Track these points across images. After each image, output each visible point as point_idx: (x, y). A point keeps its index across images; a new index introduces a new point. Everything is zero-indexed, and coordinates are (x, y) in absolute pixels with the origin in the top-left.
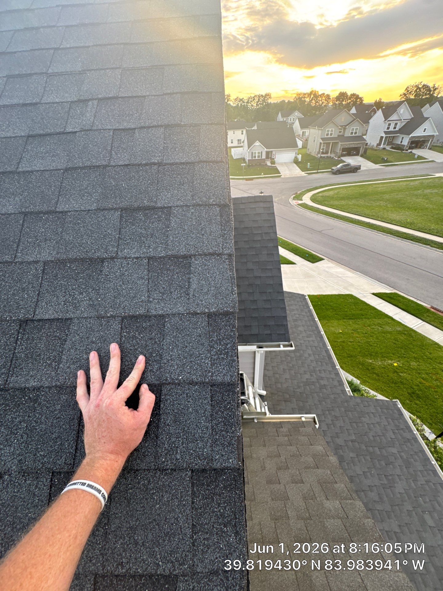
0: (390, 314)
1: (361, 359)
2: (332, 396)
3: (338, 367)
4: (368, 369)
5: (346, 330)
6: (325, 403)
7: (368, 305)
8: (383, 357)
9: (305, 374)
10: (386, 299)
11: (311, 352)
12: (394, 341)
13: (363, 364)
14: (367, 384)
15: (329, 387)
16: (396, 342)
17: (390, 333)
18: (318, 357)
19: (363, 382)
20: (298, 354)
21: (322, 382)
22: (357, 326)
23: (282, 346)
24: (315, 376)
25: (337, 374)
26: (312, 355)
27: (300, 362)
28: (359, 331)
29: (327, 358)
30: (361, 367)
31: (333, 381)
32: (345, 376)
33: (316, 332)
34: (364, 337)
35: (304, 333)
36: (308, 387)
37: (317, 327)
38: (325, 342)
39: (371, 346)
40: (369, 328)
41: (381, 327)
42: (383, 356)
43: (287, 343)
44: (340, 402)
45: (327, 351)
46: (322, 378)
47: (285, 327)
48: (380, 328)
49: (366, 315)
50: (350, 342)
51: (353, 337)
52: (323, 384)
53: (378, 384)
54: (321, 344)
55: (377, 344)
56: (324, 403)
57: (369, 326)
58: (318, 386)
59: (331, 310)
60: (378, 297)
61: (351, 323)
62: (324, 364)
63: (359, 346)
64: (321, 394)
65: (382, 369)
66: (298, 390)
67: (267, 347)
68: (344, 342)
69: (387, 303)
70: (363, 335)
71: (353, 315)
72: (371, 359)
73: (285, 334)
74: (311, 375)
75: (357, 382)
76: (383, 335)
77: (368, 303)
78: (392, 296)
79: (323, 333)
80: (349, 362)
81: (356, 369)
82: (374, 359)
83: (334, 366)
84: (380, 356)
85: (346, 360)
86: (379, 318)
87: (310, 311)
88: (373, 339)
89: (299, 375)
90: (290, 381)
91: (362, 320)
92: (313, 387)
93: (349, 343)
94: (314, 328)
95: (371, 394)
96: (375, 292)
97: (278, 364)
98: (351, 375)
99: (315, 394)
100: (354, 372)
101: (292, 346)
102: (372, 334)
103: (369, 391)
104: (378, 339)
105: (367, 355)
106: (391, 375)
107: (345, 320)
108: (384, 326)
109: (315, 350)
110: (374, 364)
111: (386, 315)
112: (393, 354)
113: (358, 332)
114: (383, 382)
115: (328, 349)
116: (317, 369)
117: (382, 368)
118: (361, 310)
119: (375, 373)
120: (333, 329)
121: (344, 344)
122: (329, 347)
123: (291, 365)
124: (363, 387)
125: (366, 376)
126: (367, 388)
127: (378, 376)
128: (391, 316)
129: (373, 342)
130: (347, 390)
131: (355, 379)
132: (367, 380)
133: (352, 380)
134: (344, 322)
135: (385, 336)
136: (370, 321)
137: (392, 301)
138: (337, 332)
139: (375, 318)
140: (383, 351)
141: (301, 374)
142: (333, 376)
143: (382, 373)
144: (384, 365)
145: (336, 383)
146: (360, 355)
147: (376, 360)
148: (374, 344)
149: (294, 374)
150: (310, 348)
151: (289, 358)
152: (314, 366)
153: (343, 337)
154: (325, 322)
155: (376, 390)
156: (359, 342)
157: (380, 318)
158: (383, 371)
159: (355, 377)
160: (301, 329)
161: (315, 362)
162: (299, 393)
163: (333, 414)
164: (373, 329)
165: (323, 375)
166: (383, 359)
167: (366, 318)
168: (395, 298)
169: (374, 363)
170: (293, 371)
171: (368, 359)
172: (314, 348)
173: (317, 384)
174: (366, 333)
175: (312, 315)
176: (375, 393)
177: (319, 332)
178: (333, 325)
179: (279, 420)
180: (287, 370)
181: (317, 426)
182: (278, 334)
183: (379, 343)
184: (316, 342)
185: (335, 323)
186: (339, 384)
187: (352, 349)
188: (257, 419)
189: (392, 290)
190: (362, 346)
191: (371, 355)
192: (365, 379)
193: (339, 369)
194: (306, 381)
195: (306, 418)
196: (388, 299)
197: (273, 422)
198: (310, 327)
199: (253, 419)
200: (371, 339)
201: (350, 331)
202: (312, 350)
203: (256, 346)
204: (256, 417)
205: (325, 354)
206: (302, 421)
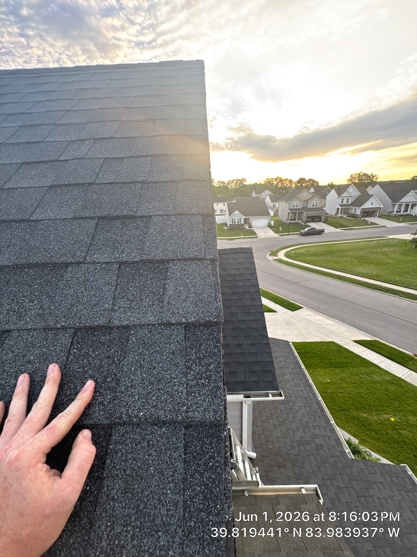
0: (376, 362)
1: (355, 413)
2: (331, 460)
3: (333, 422)
4: (364, 425)
5: (334, 380)
6: (325, 468)
7: (352, 353)
8: (377, 410)
9: (298, 430)
10: (369, 347)
11: (301, 404)
12: (386, 392)
13: (358, 420)
14: (367, 443)
15: (326, 447)
16: (388, 393)
17: (380, 383)
18: (309, 410)
19: (362, 442)
20: (288, 407)
21: (319, 442)
22: (344, 375)
23: (270, 395)
24: (309, 433)
25: (333, 431)
26: (303, 407)
27: (291, 416)
28: (347, 380)
29: (319, 410)
30: (356, 422)
31: (329, 439)
32: (343, 435)
33: (304, 381)
34: (354, 387)
35: (292, 381)
36: (303, 448)
37: (305, 376)
38: (315, 393)
39: (363, 397)
40: (357, 377)
41: (369, 376)
42: (377, 409)
43: (276, 391)
44: (341, 468)
45: (318, 403)
46: (317, 436)
47: (272, 373)
48: (368, 378)
49: (352, 363)
50: (340, 393)
51: (342, 388)
52: (319, 443)
53: (378, 444)
54: (311, 395)
55: (369, 395)
56: (323, 469)
57: (357, 375)
58: (314, 446)
59: (316, 358)
60: (360, 344)
61: (338, 372)
62: (317, 418)
63: (350, 397)
64: (318, 457)
65: (379, 425)
66: (292, 452)
67: (255, 396)
68: (333, 393)
69: (369, 350)
70: (352, 385)
71: (339, 363)
72: (365, 413)
73: (272, 381)
74: (305, 433)
75: (355, 441)
76: (373, 385)
77: (351, 350)
78: (374, 344)
79: (311, 382)
80: (342, 417)
81: (351, 425)
82: (369, 413)
83: (328, 421)
84: (374, 409)
85: (339, 414)
86: (365, 367)
87: (295, 358)
88: (363, 390)
89: (291, 432)
90: (282, 439)
91: (349, 369)
92: (308, 447)
93: (340, 395)
94: (302, 376)
95: (373, 457)
96: (357, 339)
97: (268, 418)
99: (312, 457)
100: (350, 429)
101: (281, 396)
102: (361, 384)
103: (370, 453)
104: (368, 390)
105: (360, 409)
106: (390, 432)
107: (331, 369)
108: (371, 375)
109: (305, 401)
110: (369, 419)
111: (372, 363)
112: (388, 407)
113: (347, 382)
114: (384, 442)
115: (319, 400)
116: (311, 425)
117: (380, 424)
118: (345, 358)
119: (373, 430)
120: (320, 378)
121: (333, 395)
122: (320, 398)
123: (281, 420)
124: (363, 448)
125: (364, 434)
126: (367, 449)
127: (377, 434)
128: (377, 364)
129: (364, 393)
130: (347, 451)
131: (352, 438)
132: (366, 439)
133: (349, 439)
134: (331, 371)
135: (375, 386)
136: (357, 370)
137: (374, 348)
138: (325, 381)
139: (362, 367)
140: (376, 403)
141: (293, 431)
142: (329, 433)
143: (381, 430)
144: (381, 420)
145: (333, 443)
146: (353, 408)
147: (371, 415)
148: (365, 395)
149: (286, 431)
150: (299, 399)
151: (278, 410)
152: (306, 421)
153: (332, 387)
154: (311, 371)
155: (378, 452)
156: (349, 393)
157: (366, 367)
158: (381, 428)
159: (352, 435)
160: (288, 377)
161: (307, 416)
162: (293, 456)
164: (361, 378)
165: (317, 432)
166: (378, 413)
167: (352, 366)
168: (377, 345)
169: (369, 417)
170: (284, 428)
171: (361, 413)
172: (304, 399)
173: (313, 443)
174: (355, 383)
175: (298, 363)
176: (378, 456)
177: (307, 381)
178: (320, 374)
179: (274, 494)
180: (278, 426)
181: (321, 501)
182: (265, 381)
183: (370, 394)
184: (305, 392)
185: (321, 372)
186: (337, 444)
187: (343, 401)
188: (249, 491)
189: (372, 338)
190: (353, 397)
191: (365, 408)
192: (362, 437)
193: (334, 424)
194: (299, 439)
195: (306, 490)
196: (371, 347)
197: (267, 496)
198: (297, 376)
199: (243, 491)
200: (361, 390)
201: (338, 381)
202: (302, 401)
203: (242, 395)
204: (248, 488)
205: (317, 407)
206: (302, 494)
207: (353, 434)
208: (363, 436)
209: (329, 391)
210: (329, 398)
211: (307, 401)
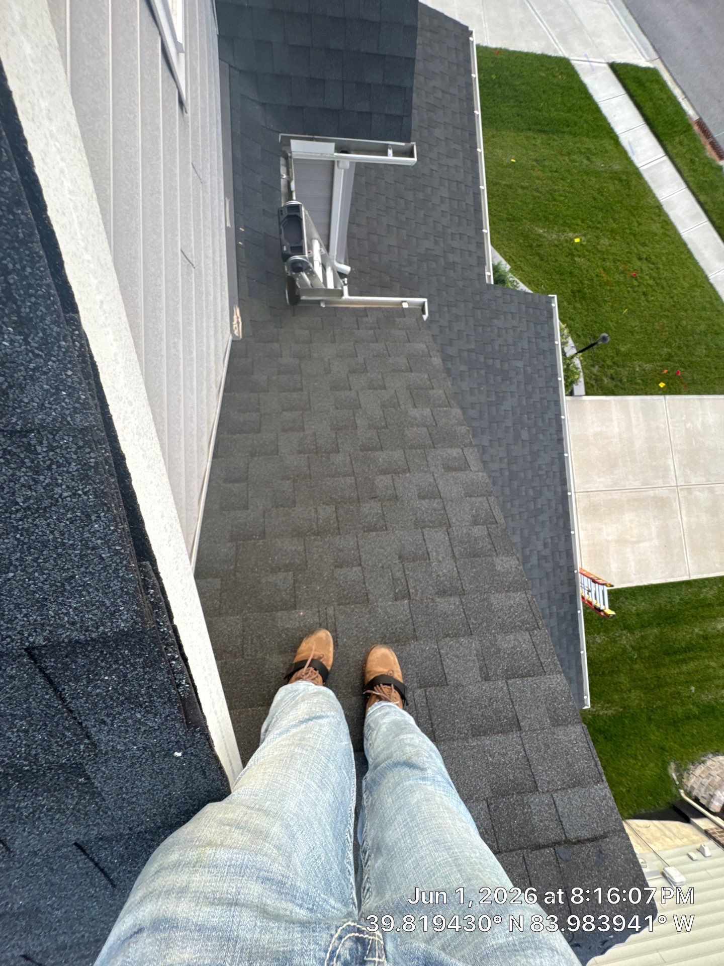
1: (527, 225)
2: (460, 284)
3: (487, 231)
4: (531, 246)
5: (524, 161)
6: (447, 293)
8: (565, 224)
9: (426, 239)
10: (630, 86)
11: (446, 194)
12: (596, 195)
13: (526, 237)
14: (520, 272)
15: (460, 266)
16: (598, 197)
17: (598, 175)
18: (456, 207)
19: (515, 269)
20: (421, 196)
21: (451, 258)
23: (390, 152)
24: (442, 245)
25: (481, 245)
26: (448, 200)
27: (421, 213)
28: (546, 163)
29: (472, 209)
30: (521, 241)
31: (470, 256)
32: (493, 256)
33: (467, 146)
34: (550, 179)
35: (443, 143)
36: (425, 265)
37: (473, 134)
38: (478, 175)
39: (555, 200)
41: (588, 159)
42: (565, 222)
43: (403, 144)
44: (470, 294)
45: (477, 194)
46: (453, 250)
47: (405, 92)
48: (585, 162)
49: (576, 124)
50: (522, 187)
51: (530, 177)
52: (451, 261)
53: (535, 274)
54: (470, 178)
55: (566, 197)
56: (444, 293)
58: (443, 264)
59: (512, 102)
60: (619, 77)
61: (539, 142)
62: (465, 221)
63: (535, 198)
64: (444, 279)
65: (553, 247)
66: (407, 269)
67: (358, 151)
68: (511, 186)
70: (550, 174)
71: (551, 121)
72: (543, 228)
73: (401, 118)
74: (436, 243)
75: (506, 267)
76: (585, 178)
77: (591, 90)
79: (481, 150)
80: (503, 230)
81: (512, 245)
82: (549, 228)
83: (480, 227)
84: (561, 223)
85: (502, 225)
86: (594, 137)
87: (469, 84)
88: (563, 186)
89: (414, 240)
90: (396, 250)
91: (563, 138)
92: (434, 265)
93: (520, 191)
94: (467, 134)
96: (619, 59)
98: (501, 254)
99: (435, 278)
100: (507, 250)
101: (412, 156)
102: (566, 174)
103: (517, 283)
105: (540, 219)
106: (562, 260)
107: (530, 134)
108: (594, 159)
109: (455, 189)
110: (544, 237)
111: (612, 129)
112: (583, 221)
113: (544, 166)
114: (545, 271)
115: (480, 189)
116: (449, 231)
117: (555, 245)
118: (569, 111)
119: (539, 254)
120: (500, 152)
121: (509, 192)
122: (483, 187)
123: (403, 218)
124: (511, 277)
125: (522, 259)
126: (516, 279)
127: (542, 260)
128: (619, 134)
129: (561, 192)
130: (487, 273)
131: (504, 262)
132: (522, 265)
133: (499, 264)
134: (528, 138)
135: (587, 180)
136: (576, 143)
137: (638, 92)
138: (506, 161)
139: (588, 137)
140: (570, 212)
141: (417, 238)
142: (472, 247)
143: (550, 254)
144: (559, 241)
145: (473, 261)
146: (528, 216)
147: (550, 232)
148: (561, 196)
149: (405, 238)
152: (445, 224)
153: (512, 175)
154: (490, 134)
156: (537, 190)
157: (597, 136)
158: (553, 253)
159: (506, 260)
160: (439, 132)
161: (449, 217)
162: (407, 274)
164: (574, 161)
165: (455, 244)
166: (562, 228)
167: (570, 133)
168: (647, 84)
169: (545, 235)
170: (405, 232)
171: (537, 226)
172: (455, 184)
173: (442, 260)
174: (556, 172)
175: (470, 99)
177: (475, 147)
178: (504, 144)
179: (363, 306)
180: (395, 228)
181: (425, 317)
182: (387, 115)
183: (569, 195)
184: (462, 171)
185: (508, 139)
186: (478, 264)
187: (519, 203)
188: (326, 302)
189: (652, 61)
190: (539, 198)
191: (547, 219)
192: (519, 263)
193: (487, 234)
194: (424, 252)
195: (409, 304)
197: (353, 308)
198: (459, 132)
199: (319, 302)
200: (560, 186)
201: (530, 162)
202: (449, 188)
203: (333, 145)
204: (325, 298)
205: (471, 202)
206: (402, 308)
207: (508, 257)
208: (521, 261)
209: (504, 183)
210: (498, 196)
211: (458, 188)
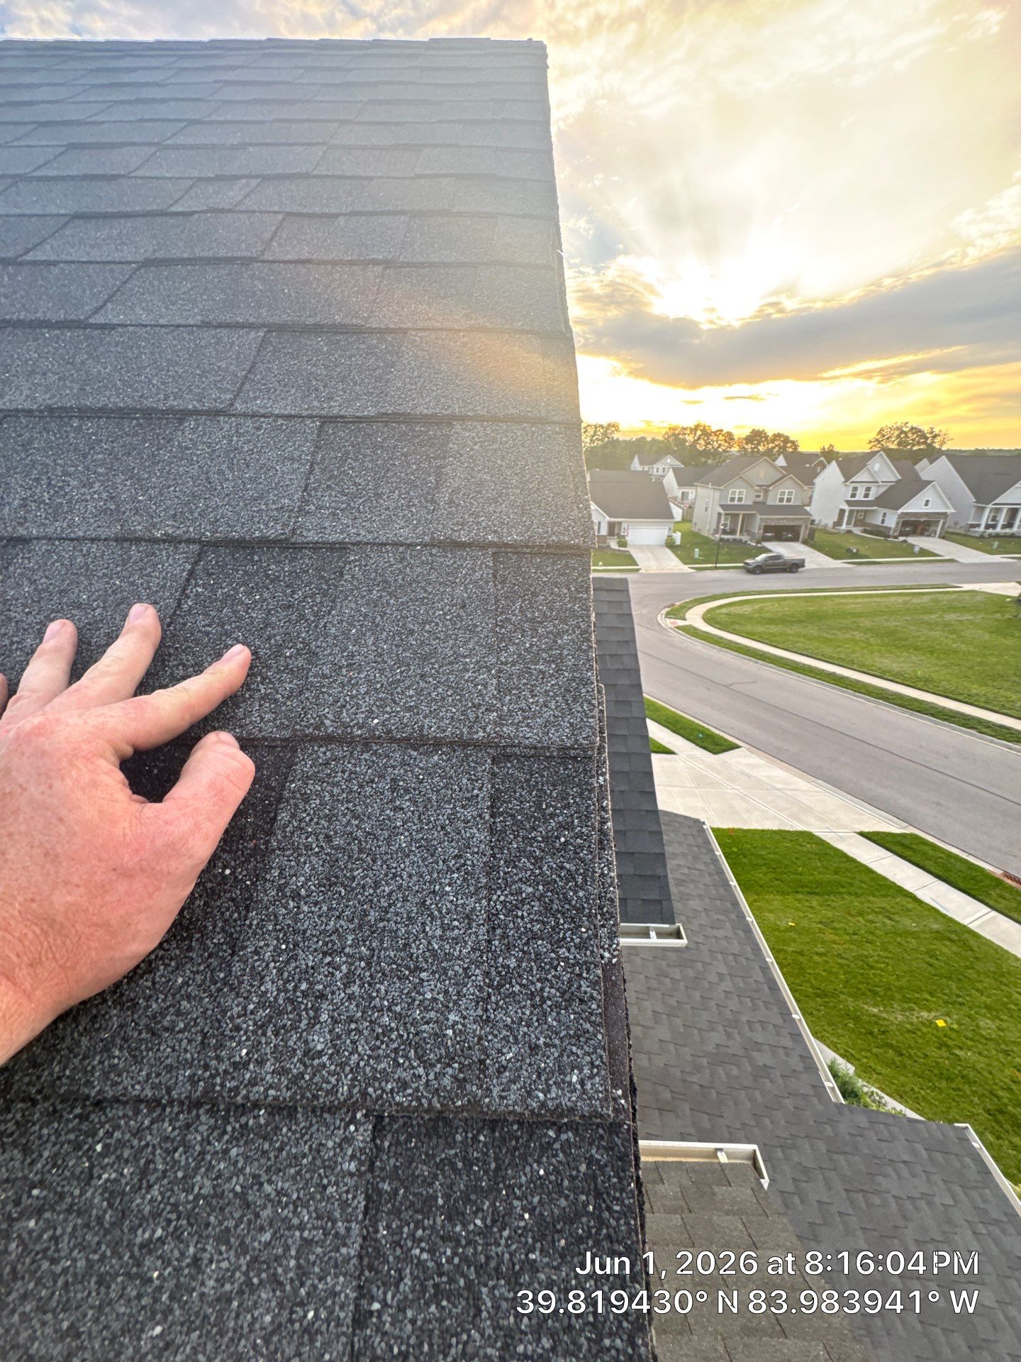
0: (909, 886)
1: (851, 1003)
2: (789, 1103)
3: (797, 1015)
4: (871, 1033)
5: (805, 923)
6: (772, 1122)
7: (852, 860)
8: (905, 1000)
9: (713, 1030)
10: (894, 848)
11: (724, 970)
12: (928, 959)
13: (856, 1019)
14: (875, 1076)
15: (778, 1074)
16: (933, 961)
17: (914, 935)
18: (742, 985)
19: (864, 1071)
20: (691, 973)
21: (761, 1059)
22: (830, 914)
23: (653, 933)
24: (737, 1037)
25: (796, 1039)
26: (728, 977)
27: (697, 995)
28: (836, 925)
29: (766, 988)
30: (851, 1025)
31: (787, 1055)
33: (733, 916)
34: (852, 942)
35: (703, 914)
36: (721, 1070)
37: (736, 904)
38: (758, 945)
39: (872, 968)
40: (860, 919)
41: (890, 919)
42: (904, 997)
43: (666, 926)
44: (812, 1123)
45: (765, 969)
46: (757, 1046)
47: (662, 881)
48: (888, 922)
49: (851, 885)
50: (817, 954)
51: (823, 942)
52: (760, 1064)
53: (902, 1078)
54: (748, 949)
55: (887, 964)
56: (767, 1121)
57: (861, 914)
58: (749, 1069)
59: (764, 869)
60: (874, 842)
61: (815, 903)
62: (761, 1004)
63: (841, 966)
64: (757, 1094)
65: (907, 1035)
66: (694, 1079)
68: (801, 953)
69: (896, 857)
70: (847, 937)
71: (819, 884)
72: (875, 1005)
73: (660, 901)
74: (729, 1036)
75: (847, 1068)
76: (899, 939)
77: (851, 855)
78: (907, 842)
79: (750, 918)
80: (819, 1010)
81: (840, 1031)
82: (885, 1006)
83: (786, 1013)
84: (898, 996)
85: (812, 1004)
86: (882, 896)
87: (715, 860)
88: (874, 950)
89: (696, 1032)
90: (672, 1047)
91: (843, 899)
92: (735, 1071)
93: (816, 958)
94: (728, 904)
95: (889, 1108)
96: (866, 830)
97: (641, 996)
98: (828, 1046)
99: (743, 1094)
100: (835, 1040)
101: (679, 937)
102: (870, 937)
103: (881, 1098)
104: (886, 950)
105: (864, 994)
106: (933, 1052)
107: (800, 896)
108: (897, 918)
109: (734, 964)
110: (885, 1019)
111: (899, 887)
112: (931, 994)
113: (835, 929)
114: (915, 1074)
115: (766, 962)
116: (744, 1019)
117: (909, 1031)
118: (836, 873)
119: (891, 1046)
120: (771, 916)
121: (801, 959)
122: (770, 959)
123: (673, 1002)
124: (863, 1086)
125: (869, 1054)
126: (874, 1089)
127: (901, 1055)
128: (911, 891)
129: (876, 958)
130: (827, 1084)
131: (842, 1062)
132: (872, 1065)
133: (833, 1062)
134: (799, 901)
135: (904, 943)
136: (862, 903)
137: (908, 853)
138: (782, 925)
139: (874, 896)
140: (904, 982)
141: (700, 1030)
142: (787, 1042)
143: (910, 1047)
144: (912, 1024)
145: (795, 1062)
146: (845, 990)
147: (889, 1009)
148: (878, 962)
149: (682, 1030)
150: (720, 957)
151: (667, 981)
152: (734, 1009)
153: (798, 940)
154: (753, 897)
155: (900, 1096)
156: (839, 956)
157: (886, 896)
158: (912, 1043)
159: (841, 1055)
160: (694, 904)
161: (736, 999)
162: (697, 1088)
163: (796, 1159)
164: (872, 922)
165: (759, 1037)
166: (906, 1005)
167: (850, 893)
168: (914, 846)
169: (885, 1015)
170: (679, 1021)
171: (866, 1003)
172: (731, 958)
173: (745, 1062)
174: (855, 934)
175: (721, 872)
176: (900, 1107)
177: (742, 916)
178: (771, 907)
179: (650, 1159)
180: (664, 1016)
181: (765, 1183)
182: (643, 900)
183: (890, 961)
184: (736, 942)
185: (775, 903)
186: (805, 1068)
187: (824, 973)
189: (904, 828)
190: (848, 966)
191: (875, 994)
192: (865, 1060)
193: (800, 1020)
194: (714, 1051)
195: (729, 1155)
196: (899, 849)
198: (718, 903)
200: (869, 950)
201: (814, 925)
202: (725, 963)
205: (761, 979)
206: (720, 1164)
207: (842, 1051)
208: (866, 1058)
209: (790, 949)
210: (789, 964)
211: (737, 962)
